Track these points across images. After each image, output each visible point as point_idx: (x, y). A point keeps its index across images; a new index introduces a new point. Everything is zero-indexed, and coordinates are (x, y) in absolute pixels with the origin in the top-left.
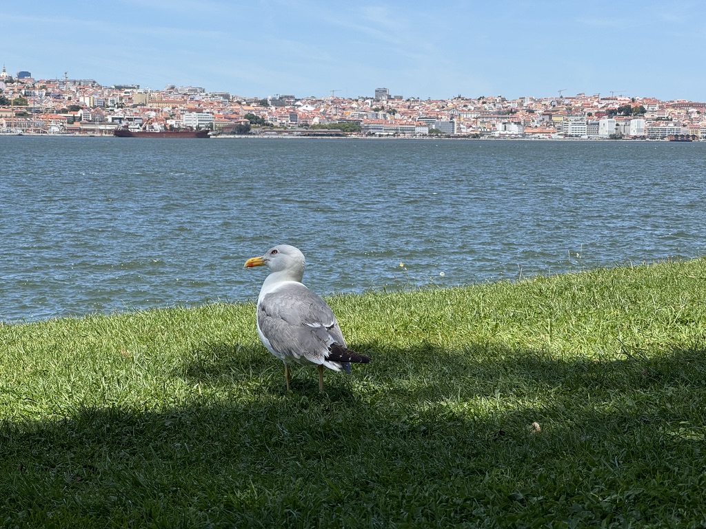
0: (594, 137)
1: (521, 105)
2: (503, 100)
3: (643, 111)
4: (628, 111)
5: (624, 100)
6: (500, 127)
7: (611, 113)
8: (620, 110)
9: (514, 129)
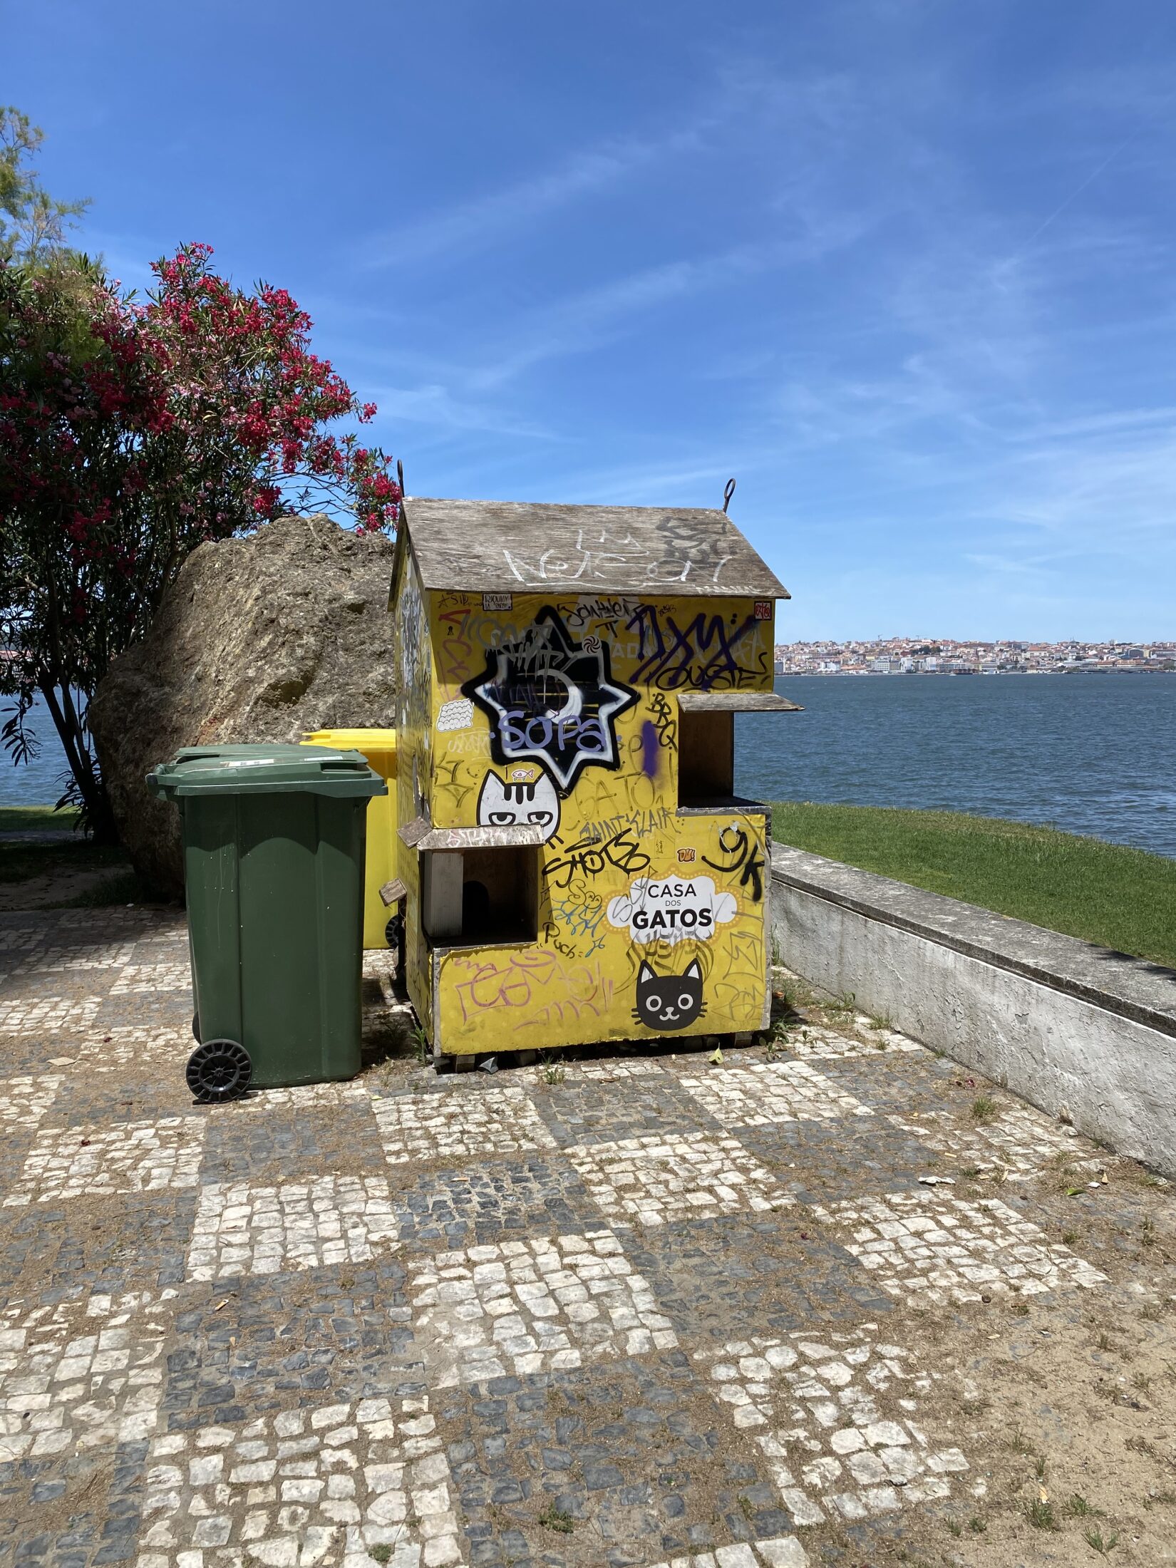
0: (895, 672)
1: (847, 647)
2: (834, 644)
3: (939, 650)
4: (926, 651)
5: (927, 642)
6: (823, 665)
7: (914, 652)
8: (921, 650)
9: (833, 667)
